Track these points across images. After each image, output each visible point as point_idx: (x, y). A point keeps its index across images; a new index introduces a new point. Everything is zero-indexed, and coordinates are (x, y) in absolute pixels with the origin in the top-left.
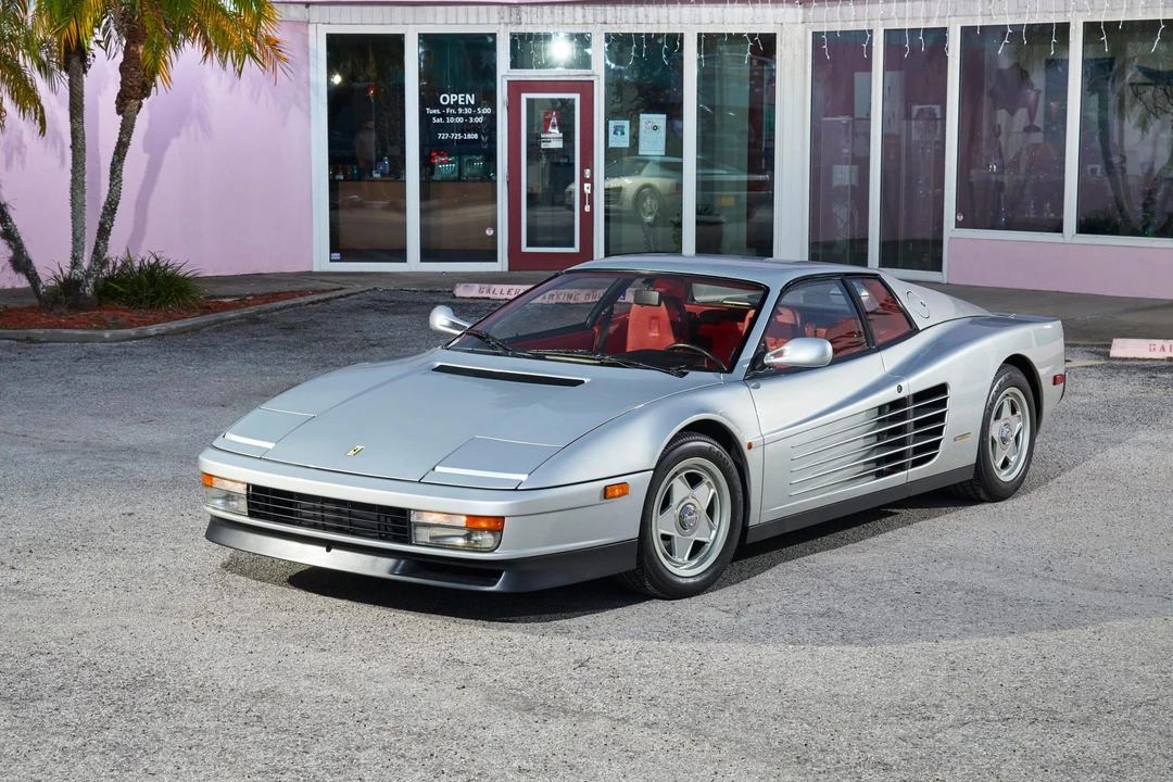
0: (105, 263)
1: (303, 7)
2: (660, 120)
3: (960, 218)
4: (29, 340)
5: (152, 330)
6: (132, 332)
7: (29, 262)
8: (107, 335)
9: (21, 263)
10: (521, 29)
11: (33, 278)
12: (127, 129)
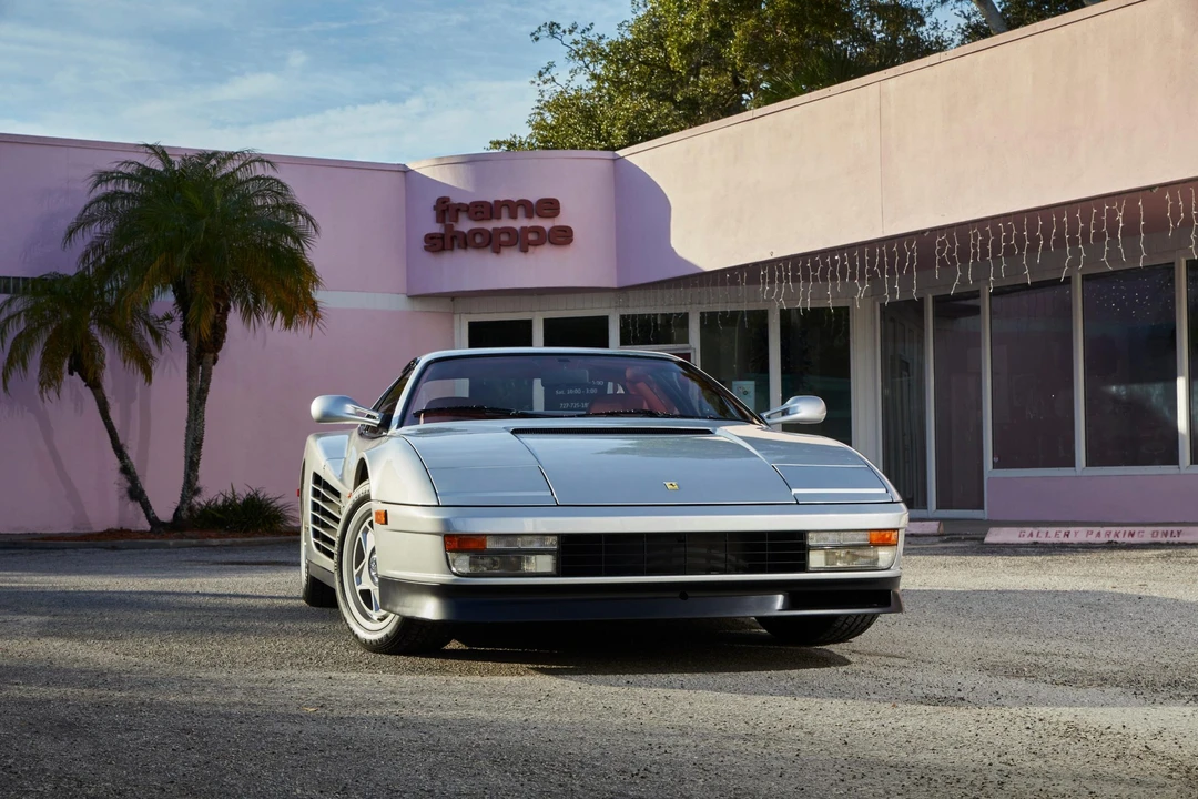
0: (197, 492)
1: (449, 300)
2: (750, 385)
3: (996, 460)
4: (114, 548)
5: (215, 542)
6: (194, 541)
7: (143, 492)
8: (171, 543)
9: (136, 493)
10: (630, 311)
11: (146, 507)
12: (206, 378)
